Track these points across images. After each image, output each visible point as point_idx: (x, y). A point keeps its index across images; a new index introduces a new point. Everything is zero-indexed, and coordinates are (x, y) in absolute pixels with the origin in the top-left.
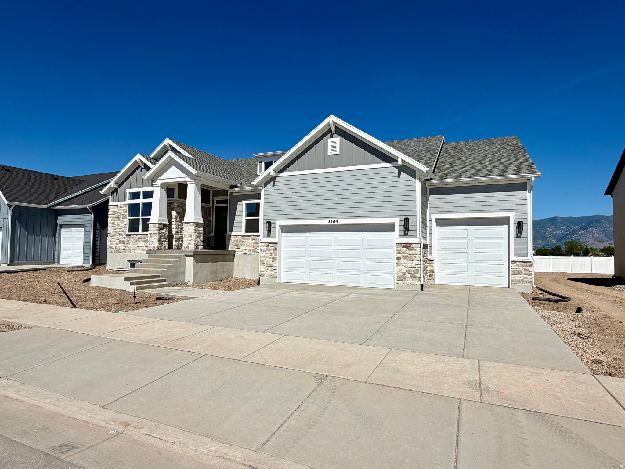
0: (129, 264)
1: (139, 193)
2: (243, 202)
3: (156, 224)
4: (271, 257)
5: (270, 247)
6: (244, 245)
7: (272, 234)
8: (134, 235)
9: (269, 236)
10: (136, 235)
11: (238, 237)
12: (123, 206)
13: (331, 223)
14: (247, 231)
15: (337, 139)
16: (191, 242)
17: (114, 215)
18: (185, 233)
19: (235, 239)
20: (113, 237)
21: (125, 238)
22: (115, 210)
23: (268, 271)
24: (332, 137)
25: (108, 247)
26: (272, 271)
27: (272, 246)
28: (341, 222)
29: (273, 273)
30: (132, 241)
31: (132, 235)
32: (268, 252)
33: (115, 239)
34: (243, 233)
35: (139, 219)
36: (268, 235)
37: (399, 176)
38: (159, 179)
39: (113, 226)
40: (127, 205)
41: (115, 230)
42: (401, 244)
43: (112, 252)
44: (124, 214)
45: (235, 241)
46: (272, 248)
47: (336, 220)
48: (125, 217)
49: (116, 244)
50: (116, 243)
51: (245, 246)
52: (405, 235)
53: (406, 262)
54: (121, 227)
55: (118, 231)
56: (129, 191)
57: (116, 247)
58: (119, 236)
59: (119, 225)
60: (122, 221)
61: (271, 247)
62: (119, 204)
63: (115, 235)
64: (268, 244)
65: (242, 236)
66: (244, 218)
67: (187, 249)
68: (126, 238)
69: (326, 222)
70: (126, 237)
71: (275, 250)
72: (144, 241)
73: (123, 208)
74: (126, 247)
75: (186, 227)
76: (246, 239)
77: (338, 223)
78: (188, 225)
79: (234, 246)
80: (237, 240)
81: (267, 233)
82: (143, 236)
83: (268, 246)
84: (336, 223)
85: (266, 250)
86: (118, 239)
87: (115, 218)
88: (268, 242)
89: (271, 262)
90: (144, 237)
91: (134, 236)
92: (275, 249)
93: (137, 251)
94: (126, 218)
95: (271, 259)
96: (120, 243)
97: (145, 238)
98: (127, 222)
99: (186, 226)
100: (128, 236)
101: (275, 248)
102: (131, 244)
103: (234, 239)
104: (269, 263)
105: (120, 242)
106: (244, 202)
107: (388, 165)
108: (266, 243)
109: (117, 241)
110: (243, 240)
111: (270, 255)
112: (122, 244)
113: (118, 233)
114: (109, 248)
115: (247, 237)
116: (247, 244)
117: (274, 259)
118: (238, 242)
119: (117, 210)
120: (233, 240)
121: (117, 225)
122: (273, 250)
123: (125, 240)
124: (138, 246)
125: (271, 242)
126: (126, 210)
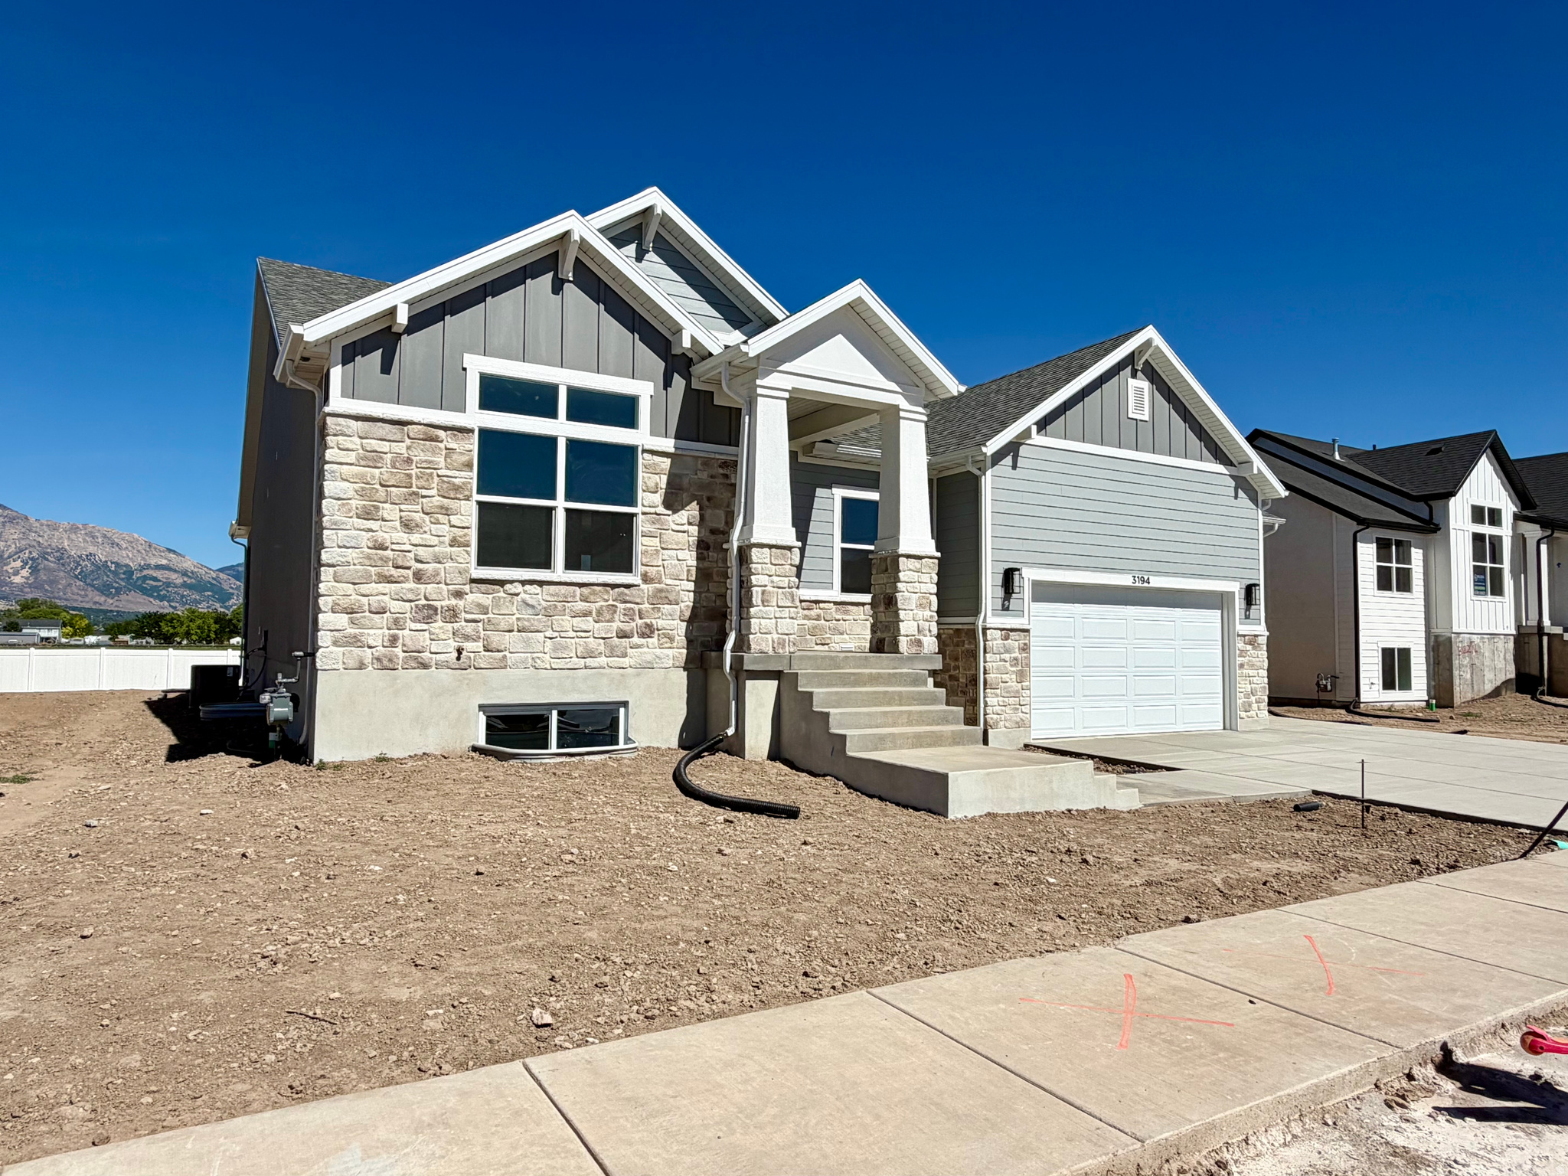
0: (482, 720)
1: (551, 390)
2: (834, 490)
4: (1014, 669)
5: (1010, 641)
6: (842, 634)
7: (1014, 603)
8: (524, 583)
9: (1005, 608)
10: (541, 583)
11: (822, 605)
12: (441, 433)
13: (1137, 584)
14: (846, 588)
15: (1144, 384)
16: (927, 623)
17: (377, 471)
18: (906, 593)
19: (813, 613)
20: (364, 589)
21: (459, 594)
22: (384, 446)
23: (1008, 709)
24: (1134, 375)
25: (324, 638)
26: (1018, 709)
27: (1017, 638)
28: (1157, 582)
29: (1021, 714)
30: (511, 613)
31: (512, 582)
32: (1006, 656)
33: (386, 598)
34: (835, 593)
35: (550, 510)
36: (1003, 605)
37: (1236, 497)
38: (780, 368)
39: (371, 530)
40: (472, 431)
41: (386, 549)
42: (1244, 636)
43: (361, 666)
44: (457, 473)
45: (810, 619)
46: (1017, 643)
47: (1146, 578)
48: (455, 491)
49: (397, 623)
50: (396, 621)
51: (845, 636)
52: (1246, 617)
53: (1252, 672)
54: (424, 536)
55: (412, 555)
56: (477, 365)
57: (394, 640)
58: (412, 585)
59: (408, 526)
60: (442, 507)
61: (1014, 643)
62: (415, 420)
63: (379, 575)
64: (1007, 632)
65: (835, 603)
66: (838, 545)
67: (914, 650)
68: (470, 597)
69: (1126, 580)
70: (467, 588)
71: (1024, 650)
72: (586, 614)
73: (442, 442)
74: (467, 638)
75: (910, 570)
76: (846, 612)
77: (1151, 585)
78: (918, 566)
79: (808, 637)
80: (818, 618)
81: (1000, 602)
82: (585, 590)
83: (1006, 640)
84: (1146, 585)
85: (1002, 651)
86: (410, 596)
87: (378, 486)
88: (1009, 627)
89: (1014, 685)
90: (594, 593)
91: (527, 587)
92: (1025, 648)
93: (547, 657)
94: (468, 498)
95: (1014, 676)
96: (428, 620)
97: (592, 598)
98: (468, 514)
99: (911, 567)
100: (483, 587)
101: (1025, 644)
102: (503, 626)
103: (806, 612)
104: (1011, 687)
105: (428, 613)
106: (839, 493)
107: (1221, 468)
108: (1002, 630)
109: (395, 606)
110: (840, 617)
111: (1012, 666)
112: (440, 624)
113: (409, 568)
114: (335, 643)
115: (850, 608)
116: (851, 630)
117: (1022, 676)
118: (823, 622)
119: (397, 448)
120: (806, 617)
121: (398, 524)
122: (1017, 650)
123: (461, 603)
124: (549, 634)
125: (1018, 627)
126: (465, 458)
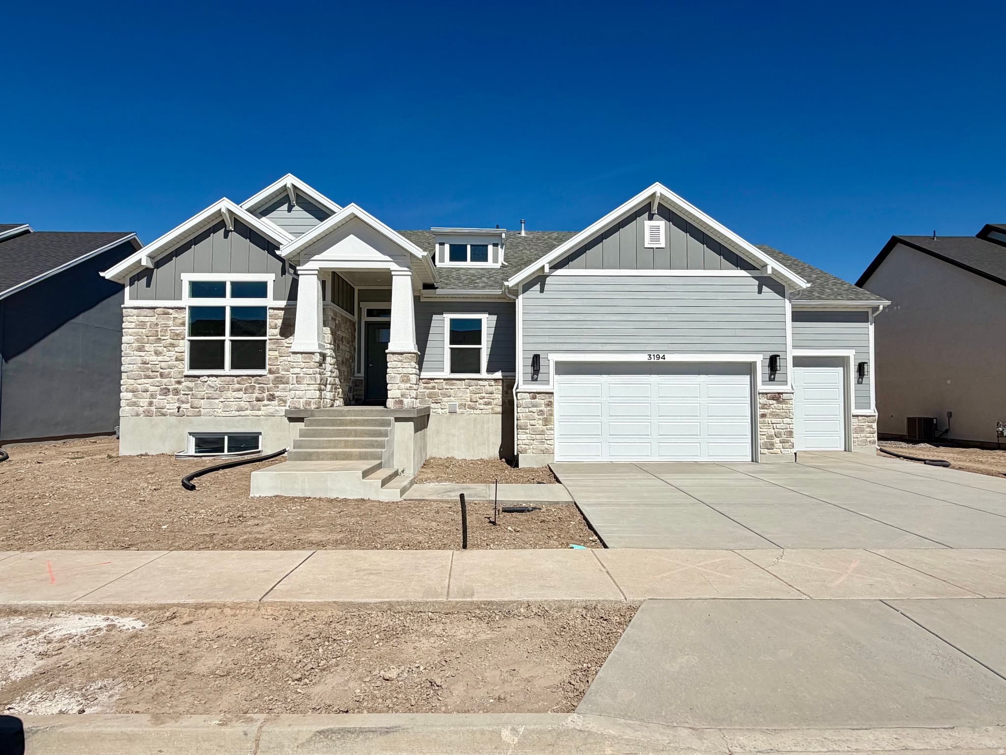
0: (193, 440)
1: (223, 285)
2: (444, 315)
3: (313, 353)
4: (541, 417)
5: (537, 400)
6: (450, 397)
7: (541, 377)
8: (209, 376)
9: (534, 380)
10: (217, 376)
11: (435, 381)
12: (171, 311)
13: (652, 360)
14: (453, 371)
15: (661, 224)
17: (144, 330)
18: (393, 374)
19: (430, 385)
20: (139, 381)
21: (179, 383)
22: (147, 319)
23: (535, 442)
24: (651, 218)
25: (123, 403)
26: (544, 442)
27: (543, 398)
28: (670, 358)
29: (546, 446)
30: (204, 391)
31: (203, 376)
32: (534, 409)
33: (148, 385)
34: (447, 373)
35: (224, 341)
36: (532, 378)
37: (760, 292)
39: (141, 356)
40: (185, 308)
41: (148, 364)
42: (766, 394)
43: (138, 415)
44: (177, 328)
45: (428, 389)
46: (543, 401)
47: (661, 355)
48: (177, 336)
49: (153, 396)
50: (152, 395)
51: (452, 398)
52: (770, 380)
53: (774, 420)
54: (164, 357)
55: (158, 366)
56: (187, 278)
57: (151, 404)
58: (159, 379)
59: (157, 353)
60: (171, 344)
61: (541, 401)
62: (158, 306)
63: (144, 375)
64: (534, 395)
65: (444, 379)
66: (447, 346)
67: (398, 406)
68: (184, 384)
69: (643, 358)
70: (183, 380)
71: (548, 405)
72: (240, 390)
73: (171, 314)
74: (183, 402)
75: (395, 361)
76: (453, 384)
77: (665, 360)
78: (401, 359)
79: (427, 399)
80: (434, 388)
81: (530, 376)
82: (239, 379)
83: (534, 399)
84: (661, 360)
85: (530, 406)
86: (158, 384)
87: (145, 337)
88: (535, 391)
89: (539, 425)
90: (243, 380)
91: (210, 378)
92: (550, 404)
93: (220, 411)
94: (183, 339)
95: (541, 422)
96: (165, 394)
97: (242, 382)
98: (184, 346)
100: (190, 379)
101: (549, 402)
102: (199, 396)
103: (425, 385)
104: (538, 428)
105: (166, 391)
106: (448, 317)
107: (743, 273)
108: (529, 393)
109: (151, 388)
110: (448, 387)
111: (539, 415)
112: (171, 396)
113: (158, 372)
114: (128, 405)
115: (455, 382)
116: (455, 394)
117: (547, 421)
118: (437, 390)
119: (154, 319)
120: (425, 388)
121: (153, 353)
122: (543, 405)
123: (180, 387)
124: (222, 400)
125: (542, 391)
126: (181, 321)
